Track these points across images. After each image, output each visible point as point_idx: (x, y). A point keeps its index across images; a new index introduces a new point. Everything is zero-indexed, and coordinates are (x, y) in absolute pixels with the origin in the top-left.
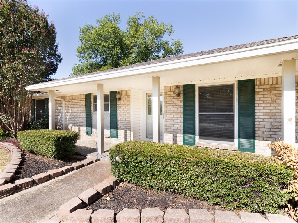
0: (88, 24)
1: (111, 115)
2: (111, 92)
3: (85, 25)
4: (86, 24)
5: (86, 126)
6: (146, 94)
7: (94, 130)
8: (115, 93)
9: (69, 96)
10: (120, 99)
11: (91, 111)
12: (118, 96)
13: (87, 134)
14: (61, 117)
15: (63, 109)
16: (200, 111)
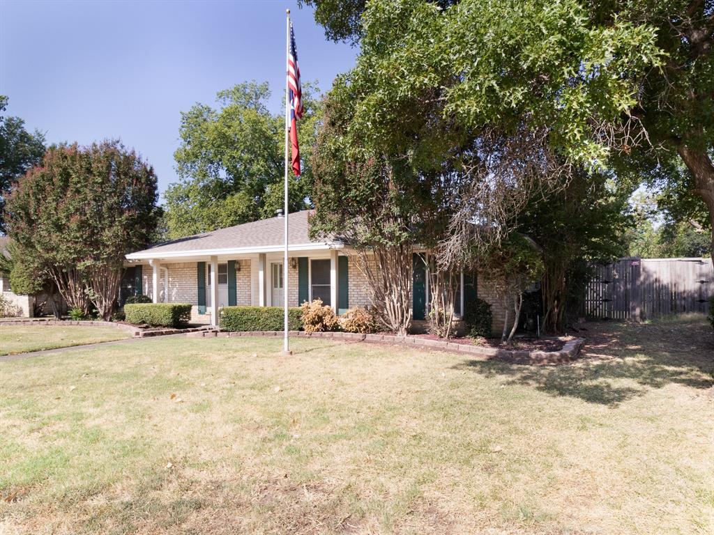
0: (200, 104)
1: (230, 288)
2: (229, 261)
3: (193, 107)
4: (195, 105)
5: (199, 305)
6: (272, 264)
7: (208, 309)
8: (234, 262)
9: (175, 264)
10: (239, 270)
11: (205, 283)
12: (237, 266)
13: (200, 312)
14: (164, 293)
15: (167, 282)
16: (312, 283)
